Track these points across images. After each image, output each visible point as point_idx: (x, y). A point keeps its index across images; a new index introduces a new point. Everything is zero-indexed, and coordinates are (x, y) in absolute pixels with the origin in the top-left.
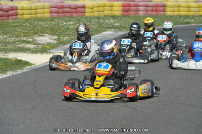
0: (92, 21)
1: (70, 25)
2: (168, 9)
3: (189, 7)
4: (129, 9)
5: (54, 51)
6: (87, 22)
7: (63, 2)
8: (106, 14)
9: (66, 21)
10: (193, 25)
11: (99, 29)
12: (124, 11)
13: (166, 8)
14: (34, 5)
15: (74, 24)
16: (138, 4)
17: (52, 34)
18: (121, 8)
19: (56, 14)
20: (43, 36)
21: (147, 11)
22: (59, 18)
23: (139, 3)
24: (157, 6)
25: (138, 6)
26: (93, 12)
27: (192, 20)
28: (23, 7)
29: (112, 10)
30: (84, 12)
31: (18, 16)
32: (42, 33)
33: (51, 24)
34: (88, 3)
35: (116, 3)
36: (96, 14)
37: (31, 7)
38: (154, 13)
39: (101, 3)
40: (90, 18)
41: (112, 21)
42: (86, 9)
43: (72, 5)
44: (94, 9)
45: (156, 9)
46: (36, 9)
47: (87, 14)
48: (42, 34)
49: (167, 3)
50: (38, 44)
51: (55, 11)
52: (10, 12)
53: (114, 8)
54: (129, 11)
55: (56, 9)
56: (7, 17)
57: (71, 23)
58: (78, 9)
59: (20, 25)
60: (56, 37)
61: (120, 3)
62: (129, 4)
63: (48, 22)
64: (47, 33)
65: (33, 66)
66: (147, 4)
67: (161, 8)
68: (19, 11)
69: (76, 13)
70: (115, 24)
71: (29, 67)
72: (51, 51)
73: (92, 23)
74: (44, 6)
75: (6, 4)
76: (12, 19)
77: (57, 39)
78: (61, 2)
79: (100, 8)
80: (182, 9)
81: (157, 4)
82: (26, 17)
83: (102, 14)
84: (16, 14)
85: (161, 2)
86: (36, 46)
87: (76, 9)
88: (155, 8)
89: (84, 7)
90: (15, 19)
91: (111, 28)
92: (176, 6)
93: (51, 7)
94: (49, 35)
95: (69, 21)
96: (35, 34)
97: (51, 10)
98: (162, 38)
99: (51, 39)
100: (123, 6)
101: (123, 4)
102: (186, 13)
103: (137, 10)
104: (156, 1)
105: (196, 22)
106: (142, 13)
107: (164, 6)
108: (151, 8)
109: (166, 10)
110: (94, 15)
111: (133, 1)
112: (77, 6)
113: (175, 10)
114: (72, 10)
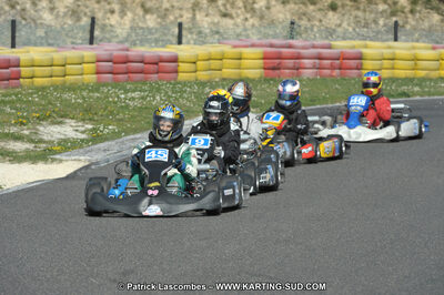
0: (185, 91)
1: (133, 99)
2: (367, 63)
3: (415, 59)
4: (279, 64)
5: (64, 158)
6: (173, 92)
7: (127, 50)
8: (225, 76)
9: (126, 91)
10: (418, 98)
12: (269, 69)
13: (363, 61)
14: (58, 56)
15: (142, 98)
16: (299, 53)
17: (83, 120)
18: (262, 61)
19: (110, 75)
20: (60, 123)
21: (321, 68)
22: (116, 84)
23: (304, 52)
24: (343, 57)
25: (299, 57)
26: (196, 71)
27: (417, 89)
28: (33, 60)
29: (239, 67)
30: (176, 72)
31: (21, 80)
32: (62, 117)
33: (89, 98)
35: (247, 52)
36: (202, 76)
37: (52, 59)
38: (337, 72)
39: (214, 49)
40: (185, 84)
42: (181, 64)
43: (147, 54)
44: (199, 63)
45: (341, 64)
46: (64, 66)
47: (182, 77)
48: (60, 120)
49: (364, 51)
50: (41, 141)
53: (245, 63)
54: (279, 69)
55: (110, 64)
57: (136, 95)
58: (162, 64)
59: (20, 100)
60: (90, 127)
61: (259, 51)
62: (280, 53)
63: (85, 94)
64: (73, 118)
66: (320, 54)
67: (353, 63)
68: (22, 69)
69: (157, 73)
72: (58, 157)
73: (185, 95)
74: (83, 57)
76: (6, 88)
77: (91, 130)
78: (122, 50)
79: (211, 61)
80: (399, 63)
81: (342, 52)
82: (38, 81)
83: (217, 76)
84: (18, 77)
86: (30, 146)
87: (156, 64)
88: (338, 62)
89: (175, 60)
90: (13, 87)
92: (386, 56)
93: (98, 61)
95: (134, 91)
96: (43, 120)
97: (97, 66)
99: (77, 130)
100: (264, 59)
101: (265, 53)
102: (409, 73)
103: (297, 66)
104: (341, 45)
105: (424, 92)
106: (307, 73)
107: (360, 57)
108: (329, 62)
109: (364, 67)
110: (199, 78)
111: (290, 47)
112: (160, 57)
113: (385, 66)
114: (147, 66)
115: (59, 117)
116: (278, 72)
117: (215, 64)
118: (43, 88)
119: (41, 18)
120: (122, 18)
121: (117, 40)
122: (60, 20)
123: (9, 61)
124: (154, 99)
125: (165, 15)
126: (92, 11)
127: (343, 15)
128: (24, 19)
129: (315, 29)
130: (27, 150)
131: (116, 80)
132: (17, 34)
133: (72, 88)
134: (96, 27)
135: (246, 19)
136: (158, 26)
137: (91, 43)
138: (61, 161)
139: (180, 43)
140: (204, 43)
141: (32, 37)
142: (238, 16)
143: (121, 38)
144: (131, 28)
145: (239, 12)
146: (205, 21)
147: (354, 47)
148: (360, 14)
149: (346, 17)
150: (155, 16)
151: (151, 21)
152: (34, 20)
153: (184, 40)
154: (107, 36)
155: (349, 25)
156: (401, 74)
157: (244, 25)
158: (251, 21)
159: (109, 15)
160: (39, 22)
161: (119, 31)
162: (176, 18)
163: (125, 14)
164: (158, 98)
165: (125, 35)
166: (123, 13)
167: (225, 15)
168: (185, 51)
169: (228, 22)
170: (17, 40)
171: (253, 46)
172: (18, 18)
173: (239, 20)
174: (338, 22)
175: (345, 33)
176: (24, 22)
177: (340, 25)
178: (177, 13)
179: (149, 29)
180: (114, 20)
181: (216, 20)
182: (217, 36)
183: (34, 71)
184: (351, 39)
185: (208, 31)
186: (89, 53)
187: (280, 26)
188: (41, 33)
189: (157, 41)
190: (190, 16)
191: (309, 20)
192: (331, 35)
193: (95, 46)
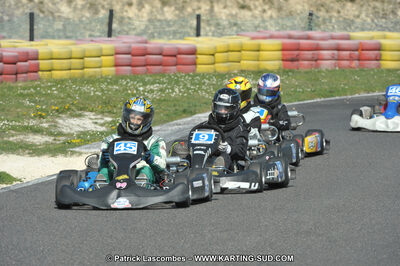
0: (204, 83)
1: (152, 91)
2: (386, 55)
4: (298, 55)
5: (83, 151)
6: (192, 84)
7: (146, 42)
8: (244, 68)
9: (145, 84)
12: (286, 60)
13: (383, 53)
14: (77, 48)
15: (161, 90)
16: (318, 44)
18: (280, 53)
19: (129, 68)
20: (80, 116)
21: (339, 59)
22: (134, 77)
23: (321, 42)
24: (362, 48)
25: (318, 48)
26: (214, 64)
28: (51, 53)
29: (258, 59)
30: (195, 64)
31: (40, 73)
32: (81, 109)
33: (109, 90)
35: (265, 43)
36: (221, 67)
37: (71, 52)
38: (355, 63)
39: (233, 41)
40: (203, 76)
42: (199, 56)
43: (165, 47)
44: (217, 55)
45: (360, 55)
46: (82, 58)
47: (200, 69)
48: (79, 113)
49: (383, 41)
50: (61, 134)
51: (126, 62)
52: (19, 63)
53: (264, 54)
54: (298, 60)
55: (129, 56)
56: (14, 76)
57: (155, 87)
58: (180, 56)
59: (39, 93)
60: (109, 119)
61: (277, 43)
62: (299, 44)
63: (103, 86)
64: (92, 111)
65: (14, 183)
66: (338, 45)
67: (372, 54)
68: (40, 61)
69: (176, 65)
71: (4, 186)
72: (77, 149)
73: (203, 87)
74: (101, 50)
75: (15, 47)
76: (25, 81)
77: (111, 123)
78: (141, 42)
79: (229, 53)
81: (361, 44)
82: (57, 74)
83: (235, 68)
84: (36, 70)
86: (49, 139)
87: (175, 56)
88: (356, 53)
89: (193, 52)
90: (32, 81)
93: (117, 53)
95: (153, 84)
96: (62, 112)
97: (116, 59)
99: (96, 123)
100: (283, 50)
101: (283, 44)
103: (316, 57)
104: (360, 36)
106: (326, 65)
107: (378, 48)
108: (348, 53)
109: (383, 58)
110: (218, 70)
111: (309, 38)
112: (179, 49)
114: (166, 58)
115: (78, 110)
116: (296, 63)
117: (233, 55)
118: (62, 81)
119: (59, 11)
120: (140, 10)
121: (134, 32)
122: (78, 12)
123: (27, 53)
124: (173, 91)
125: (183, 7)
126: (110, 4)
127: (362, 6)
128: (43, 12)
129: (333, 20)
130: (46, 143)
131: (134, 73)
132: (35, 27)
133: (91, 81)
134: (114, 20)
135: (264, 11)
136: (176, 18)
137: (110, 35)
138: (81, 154)
139: (198, 35)
140: (221, 35)
141: (50, 30)
142: (256, 7)
143: (138, 30)
144: (150, 21)
145: (257, 3)
146: (222, 13)
147: (372, 38)
148: (378, 4)
149: (364, 8)
150: (173, 8)
151: (169, 13)
152: (52, 13)
153: (202, 32)
154: (125, 28)
155: (367, 16)
157: (262, 17)
158: (269, 13)
159: (126, 8)
160: (56, 14)
161: (137, 23)
162: (194, 10)
163: (143, 7)
164: (177, 90)
165: (143, 27)
166: (141, 5)
167: (243, 7)
168: (203, 43)
169: (246, 14)
170: (35, 33)
171: (271, 37)
172: (36, 11)
173: (257, 12)
174: (357, 13)
175: (363, 24)
176: (41, 15)
177: (358, 16)
178: (195, 5)
179: (168, 22)
180: (132, 12)
181: (234, 12)
182: (235, 28)
183: (52, 63)
184: (370, 30)
185: (226, 23)
186: (107, 46)
187: (298, 18)
188: (59, 25)
189: (175, 33)
190: (208, 8)
191: (327, 11)
192: (350, 26)
193: (113, 38)
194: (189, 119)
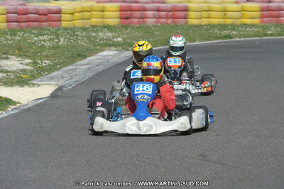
2: (191, 14)
3: (225, 11)
4: (130, 15)
5: (39, 83)
7: (25, 5)
8: (94, 24)
9: (36, 36)
10: (237, 39)
11: (92, 47)
12: (123, 18)
13: (189, 13)
15: (50, 40)
16: (144, 7)
17: (21, 56)
18: (119, 13)
19: (16, 23)
21: (159, 18)
23: (146, 5)
24: (175, 9)
25: (144, 10)
26: (73, 20)
27: (235, 32)
29: (103, 17)
30: (60, 21)
32: (4, 54)
33: (14, 40)
34: (65, 6)
35: (109, 6)
36: (78, 23)
38: (170, 20)
39: (86, 5)
41: (109, 34)
42: (63, 15)
43: (40, 8)
44: (75, 14)
45: (173, 14)
47: (64, 24)
48: (4, 56)
49: (189, 5)
51: (14, 19)
53: (105, 13)
54: (130, 18)
55: (16, 15)
57: (45, 37)
58: (50, 15)
61: (116, 5)
62: (131, 7)
63: (8, 37)
64: (13, 55)
65: (18, 105)
66: (158, 7)
67: (181, 14)
69: (47, 21)
70: (115, 40)
71: (13, 107)
73: (79, 37)
78: (22, 5)
79: (84, 13)
80: (213, 14)
81: (174, 6)
83: (88, 24)
85: (180, 2)
86: (4, 75)
87: (46, 15)
88: (171, 13)
89: (59, 12)
91: (110, 46)
92: (204, 9)
93: (8, 13)
94: (17, 57)
95: (42, 35)
97: (7, 17)
98: (175, 62)
99: (22, 64)
100: (120, 11)
101: (121, 7)
102: (221, 21)
103: (143, 16)
105: (241, 35)
106: (150, 22)
107: (186, 10)
108: (165, 13)
109: (189, 17)
110: (76, 25)
111: (136, 2)
112: (49, 10)
113: (204, 16)
114: (41, 16)
116: (129, 20)
117: (86, 14)
130: (4, 78)
138: (39, 85)
156: (215, 21)
164: (62, 40)
171: (111, 2)
194: (86, 61)
